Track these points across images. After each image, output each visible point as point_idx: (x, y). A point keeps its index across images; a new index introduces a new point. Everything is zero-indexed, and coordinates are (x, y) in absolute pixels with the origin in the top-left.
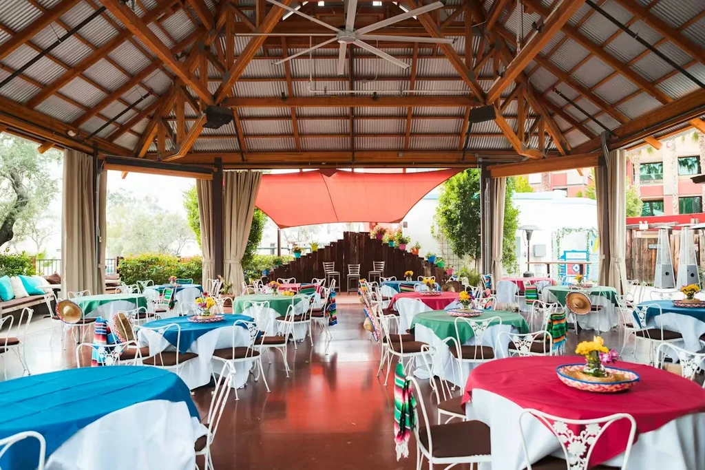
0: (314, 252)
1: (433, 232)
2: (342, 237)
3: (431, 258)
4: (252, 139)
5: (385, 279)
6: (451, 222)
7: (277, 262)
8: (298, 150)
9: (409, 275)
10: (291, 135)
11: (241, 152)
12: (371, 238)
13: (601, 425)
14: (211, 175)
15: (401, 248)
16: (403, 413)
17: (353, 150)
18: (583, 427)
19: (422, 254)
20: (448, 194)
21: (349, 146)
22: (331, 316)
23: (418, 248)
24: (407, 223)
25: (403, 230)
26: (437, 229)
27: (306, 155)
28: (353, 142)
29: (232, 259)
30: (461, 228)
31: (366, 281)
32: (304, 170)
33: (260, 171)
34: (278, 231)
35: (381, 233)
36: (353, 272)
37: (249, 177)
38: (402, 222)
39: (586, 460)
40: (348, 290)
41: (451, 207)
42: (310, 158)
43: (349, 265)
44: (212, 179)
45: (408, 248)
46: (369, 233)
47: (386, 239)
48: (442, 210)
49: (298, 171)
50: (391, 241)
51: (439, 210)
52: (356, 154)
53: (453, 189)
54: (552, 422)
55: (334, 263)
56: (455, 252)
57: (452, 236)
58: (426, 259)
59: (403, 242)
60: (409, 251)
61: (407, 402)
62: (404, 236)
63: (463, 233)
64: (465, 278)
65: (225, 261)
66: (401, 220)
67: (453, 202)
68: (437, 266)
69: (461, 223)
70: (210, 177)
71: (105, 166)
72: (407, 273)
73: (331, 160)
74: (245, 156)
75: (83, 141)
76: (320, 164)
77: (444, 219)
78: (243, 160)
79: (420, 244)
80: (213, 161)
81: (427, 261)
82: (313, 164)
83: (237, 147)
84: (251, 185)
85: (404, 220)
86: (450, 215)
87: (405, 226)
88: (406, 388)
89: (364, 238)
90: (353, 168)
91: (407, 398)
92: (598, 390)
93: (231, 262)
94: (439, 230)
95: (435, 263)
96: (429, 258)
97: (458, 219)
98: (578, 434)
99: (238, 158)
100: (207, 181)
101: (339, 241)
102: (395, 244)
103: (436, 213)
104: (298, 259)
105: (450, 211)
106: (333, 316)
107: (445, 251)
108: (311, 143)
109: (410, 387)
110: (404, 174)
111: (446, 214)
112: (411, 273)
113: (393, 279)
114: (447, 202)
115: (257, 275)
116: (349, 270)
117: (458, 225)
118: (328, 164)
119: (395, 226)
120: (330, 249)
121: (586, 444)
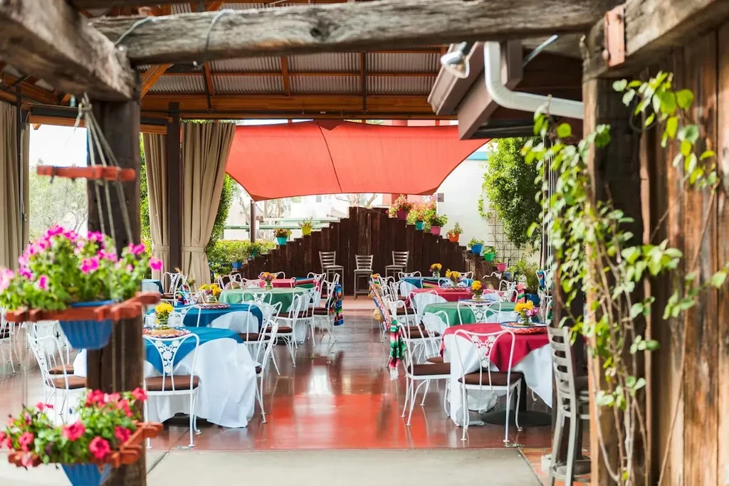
0: (306, 237)
1: (481, 209)
2: (346, 215)
3: (477, 247)
4: (221, 78)
5: (406, 275)
6: (505, 196)
7: (253, 250)
8: (287, 93)
9: (436, 269)
10: (279, 72)
11: (207, 93)
12: (390, 216)
13: (496, 336)
14: (165, 128)
15: (433, 232)
16: (395, 348)
17: (364, 93)
18: (486, 338)
19: (464, 241)
20: (501, 155)
21: (359, 87)
22: (338, 314)
23: (457, 233)
24: (443, 194)
25: (438, 204)
26: (487, 204)
27: (298, 100)
28: (364, 82)
29: (192, 246)
30: (519, 205)
31: (379, 277)
32: (294, 121)
33: (232, 121)
34: (252, 205)
35: (405, 209)
36: (363, 266)
37: (218, 130)
38: (436, 194)
39: (489, 356)
40: (355, 292)
41: (505, 174)
42: (304, 105)
43: (357, 256)
44: (165, 133)
45: (444, 233)
46: (387, 209)
47: (411, 218)
48: (493, 178)
49: (286, 121)
50: (419, 221)
51: (488, 177)
52: (368, 100)
53: (508, 148)
54: (471, 336)
55: (335, 253)
56: (511, 238)
57: (508, 215)
58: (469, 249)
59: (436, 223)
60: (444, 237)
61: (397, 340)
62: (439, 214)
63: (523, 211)
64: (522, 276)
65: (183, 248)
66: (435, 190)
67: (508, 167)
68: (484, 259)
69: (518, 197)
70: (164, 130)
71: (30, 118)
72: (433, 266)
73: (333, 108)
74: (212, 100)
75: (8, 88)
76: (318, 113)
77: (497, 190)
78: (210, 106)
79: (460, 227)
80: (167, 108)
81: (470, 251)
82: (308, 113)
83: (201, 87)
84: (222, 141)
85: (439, 191)
86: (503, 186)
87: (441, 199)
88: (397, 331)
89: (379, 217)
90: (364, 119)
91: (397, 338)
92: (520, 332)
93: (192, 249)
94: (491, 206)
95: (482, 254)
96: (472, 248)
97: (515, 191)
98: (484, 342)
99: (202, 103)
100: (159, 136)
101: (342, 220)
102: (425, 226)
103: (484, 181)
104: (282, 247)
105: (504, 179)
106: (339, 315)
107: (500, 238)
108: (304, 83)
109: (400, 330)
110: (438, 128)
111: (499, 183)
112: (439, 266)
113: (417, 275)
114: (499, 166)
115: (225, 268)
116: (358, 263)
117: (515, 200)
118: (328, 113)
119: (427, 199)
120: (328, 231)
121: (488, 347)
